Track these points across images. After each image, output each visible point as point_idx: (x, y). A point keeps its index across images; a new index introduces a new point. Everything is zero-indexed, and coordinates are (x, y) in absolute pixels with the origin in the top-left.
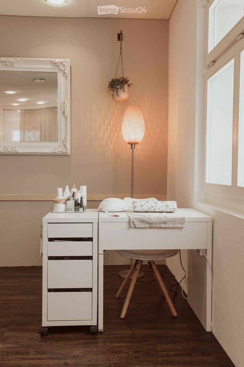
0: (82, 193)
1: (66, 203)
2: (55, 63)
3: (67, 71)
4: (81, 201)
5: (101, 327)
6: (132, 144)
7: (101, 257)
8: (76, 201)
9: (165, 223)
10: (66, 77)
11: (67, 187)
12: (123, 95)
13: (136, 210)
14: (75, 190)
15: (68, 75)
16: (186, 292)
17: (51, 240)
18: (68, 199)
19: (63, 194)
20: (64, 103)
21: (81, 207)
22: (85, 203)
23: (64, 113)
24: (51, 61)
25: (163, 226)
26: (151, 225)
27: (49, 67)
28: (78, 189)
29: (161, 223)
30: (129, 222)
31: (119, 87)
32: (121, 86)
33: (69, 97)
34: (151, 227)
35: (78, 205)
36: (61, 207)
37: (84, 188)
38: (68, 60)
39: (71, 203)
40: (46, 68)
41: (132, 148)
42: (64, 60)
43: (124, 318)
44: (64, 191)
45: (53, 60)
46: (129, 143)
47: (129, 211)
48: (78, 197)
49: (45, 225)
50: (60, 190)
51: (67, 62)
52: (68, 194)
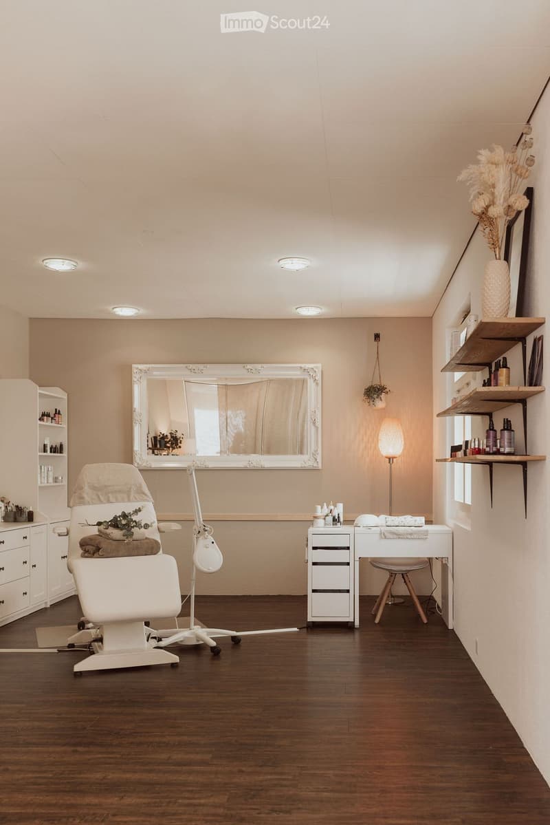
0: (339, 510)
1: (325, 519)
2: (305, 369)
3: (319, 378)
4: (338, 517)
5: (357, 623)
6: (390, 459)
7: (357, 564)
8: (334, 518)
9: (411, 534)
10: (317, 384)
11: (325, 504)
12: (380, 404)
13: (388, 524)
14: (332, 507)
15: (320, 382)
16: (440, 606)
17: (314, 548)
18: (327, 515)
19: (321, 511)
20: (315, 412)
21: (339, 522)
22: (342, 520)
23: (314, 423)
24: (301, 368)
25: (409, 537)
26: (399, 536)
27: (299, 373)
28: (335, 506)
29: (407, 534)
30: (381, 534)
31: (375, 396)
32: (378, 396)
33: (320, 406)
34: (399, 538)
35: (336, 520)
36: (321, 522)
37: (340, 506)
38: (320, 365)
39: (330, 519)
40: (296, 374)
41: (389, 462)
42: (315, 365)
43: (378, 623)
44: (322, 508)
45: (303, 365)
46: (386, 457)
47: (382, 526)
48: (335, 513)
49: (310, 537)
50: (319, 507)
51: (318, 367)
52: (326, 511)
